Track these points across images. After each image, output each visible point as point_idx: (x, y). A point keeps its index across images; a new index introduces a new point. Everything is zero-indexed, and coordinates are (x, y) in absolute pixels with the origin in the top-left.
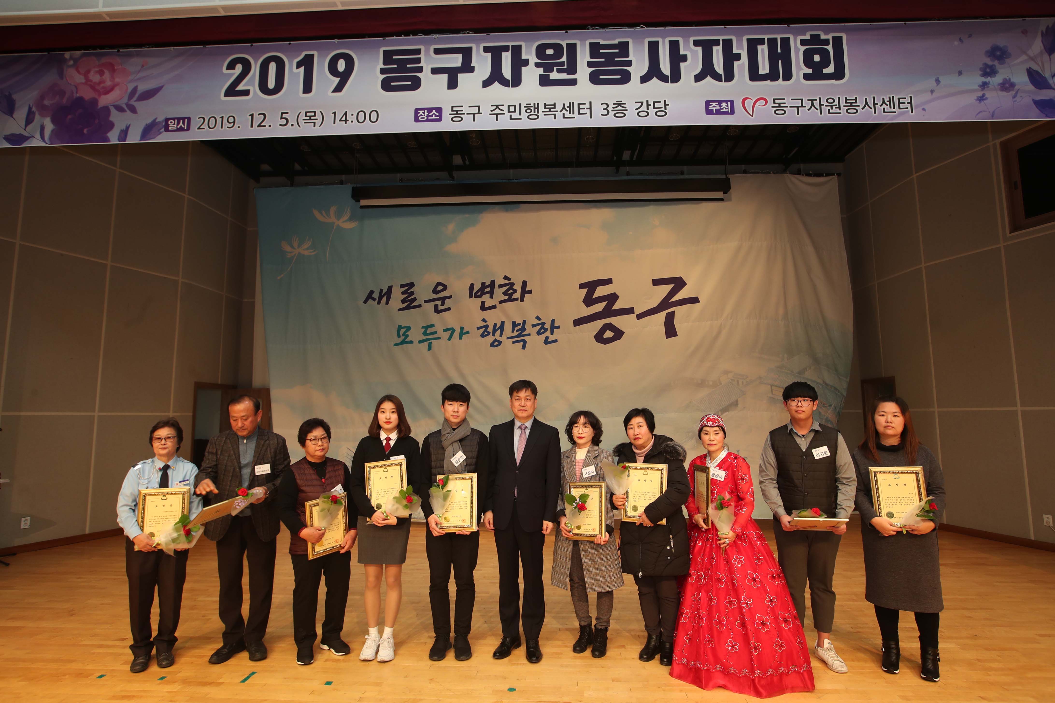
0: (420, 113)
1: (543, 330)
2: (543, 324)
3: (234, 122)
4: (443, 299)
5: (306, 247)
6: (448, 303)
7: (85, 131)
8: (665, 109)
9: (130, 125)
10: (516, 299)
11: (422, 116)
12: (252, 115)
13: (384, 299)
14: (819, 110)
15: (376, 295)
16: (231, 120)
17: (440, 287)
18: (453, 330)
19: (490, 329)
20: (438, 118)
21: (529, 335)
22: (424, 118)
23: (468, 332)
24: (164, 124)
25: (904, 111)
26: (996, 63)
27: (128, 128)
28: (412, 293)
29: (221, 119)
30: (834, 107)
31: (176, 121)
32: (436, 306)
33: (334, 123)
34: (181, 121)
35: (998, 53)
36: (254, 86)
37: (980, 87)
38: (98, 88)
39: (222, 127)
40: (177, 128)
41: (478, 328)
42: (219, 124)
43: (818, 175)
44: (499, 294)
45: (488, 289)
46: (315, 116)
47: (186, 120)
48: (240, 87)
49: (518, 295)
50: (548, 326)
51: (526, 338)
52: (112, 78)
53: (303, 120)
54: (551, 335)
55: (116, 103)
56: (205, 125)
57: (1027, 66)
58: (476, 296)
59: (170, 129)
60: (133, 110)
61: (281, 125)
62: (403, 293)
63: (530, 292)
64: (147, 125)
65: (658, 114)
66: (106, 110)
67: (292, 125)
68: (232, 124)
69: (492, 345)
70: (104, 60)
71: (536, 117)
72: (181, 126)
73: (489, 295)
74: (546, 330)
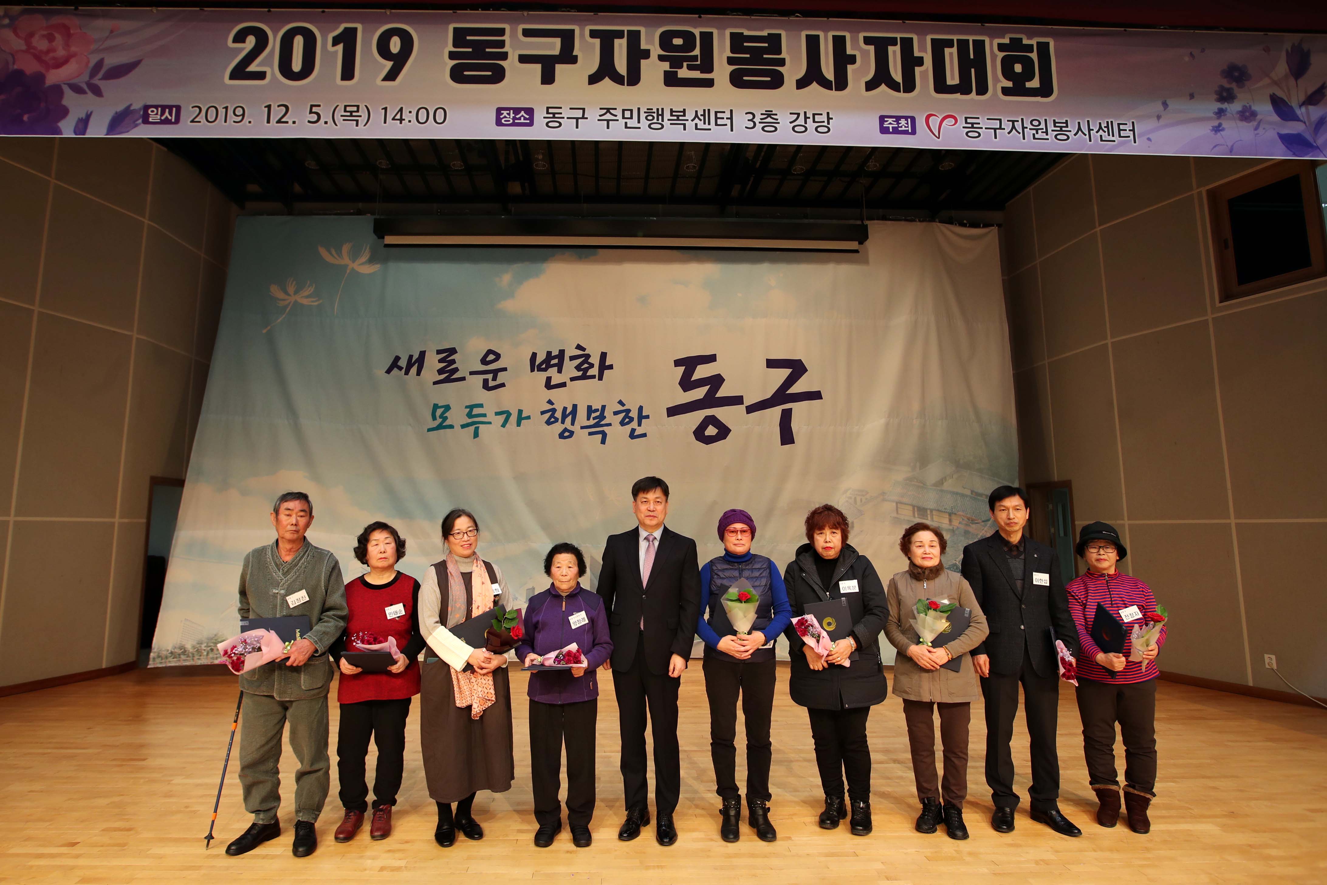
0: (503, 113)
1: (627, 420)
2: (628, 411)
3: (243, 115)
4: (495, 373)
5: (307, 293)
6: (501, 377)
7: (25, 118)
8: (828, 123)
9: (91, 113)
10: (593, 377)
11: (506, 117)
12: (269, 107)
13: (414, 370)
14: (1021, 134)
15: (403, 363)
16: (239, 111)
17: (490, 357)
18: (508, 414)
19: (558, 415)
20: (528, 121)
21: (610, 425)
22: (509, 121)
23: (528, 418)
24: (142, 113)
25: (1125, 140)
26: (1234, 86)
27: (88, 116)
28: (453, 362)
29: (224, 110)
30: (1039, 132)
31: (160, 109)
32: (486, 382)
33: (385, 122)
34: (167, 110)
35: (1236, 74)
36: (272, 67)
37: (1216, 115)
38: (47, 58)
39: (226, 121)
40: (160, 119)
41: (543, 413)
42: (222, 116)
43: (974, 225)
44: (570, 368)
45: (555, 361)
46: (358, 111)
47: (174, 109)
48: (253, 68)
49: (594, 371)
50: (634, 414)
51: (605, 429)
52: (67, 45)
53: (342, 116)
54: (638, 426)
55: (71, 82)
56: (202, 118)
57: (1271, 91)
58: (540, 369)
59: (151, 120)
60: (97, 92)
61: (309, 122)
62: (440, 361)
63: (611, 367)
64: (116, 113)
65: (819, 129)
66: (57, 90)
67: (326, 123)
68: (240, 118)
69: (561, 436)
70: (56, 20)
71: (660, 126)
72: (167, 117)
73: (556, 368)
74: (632, 419)
